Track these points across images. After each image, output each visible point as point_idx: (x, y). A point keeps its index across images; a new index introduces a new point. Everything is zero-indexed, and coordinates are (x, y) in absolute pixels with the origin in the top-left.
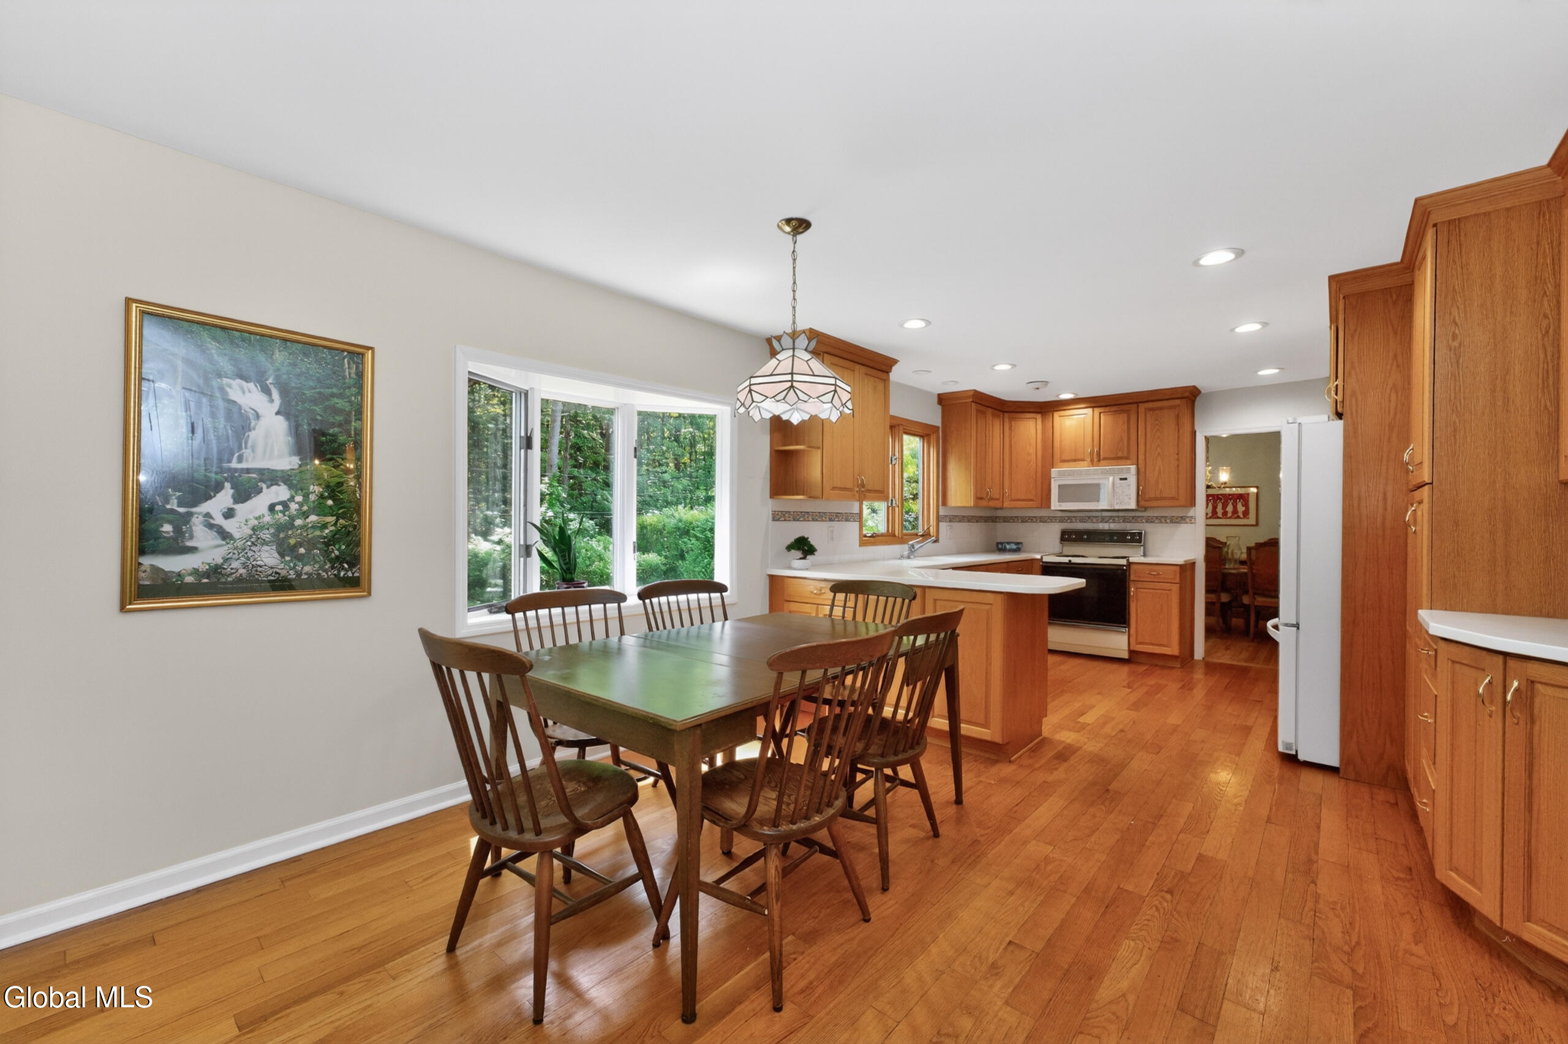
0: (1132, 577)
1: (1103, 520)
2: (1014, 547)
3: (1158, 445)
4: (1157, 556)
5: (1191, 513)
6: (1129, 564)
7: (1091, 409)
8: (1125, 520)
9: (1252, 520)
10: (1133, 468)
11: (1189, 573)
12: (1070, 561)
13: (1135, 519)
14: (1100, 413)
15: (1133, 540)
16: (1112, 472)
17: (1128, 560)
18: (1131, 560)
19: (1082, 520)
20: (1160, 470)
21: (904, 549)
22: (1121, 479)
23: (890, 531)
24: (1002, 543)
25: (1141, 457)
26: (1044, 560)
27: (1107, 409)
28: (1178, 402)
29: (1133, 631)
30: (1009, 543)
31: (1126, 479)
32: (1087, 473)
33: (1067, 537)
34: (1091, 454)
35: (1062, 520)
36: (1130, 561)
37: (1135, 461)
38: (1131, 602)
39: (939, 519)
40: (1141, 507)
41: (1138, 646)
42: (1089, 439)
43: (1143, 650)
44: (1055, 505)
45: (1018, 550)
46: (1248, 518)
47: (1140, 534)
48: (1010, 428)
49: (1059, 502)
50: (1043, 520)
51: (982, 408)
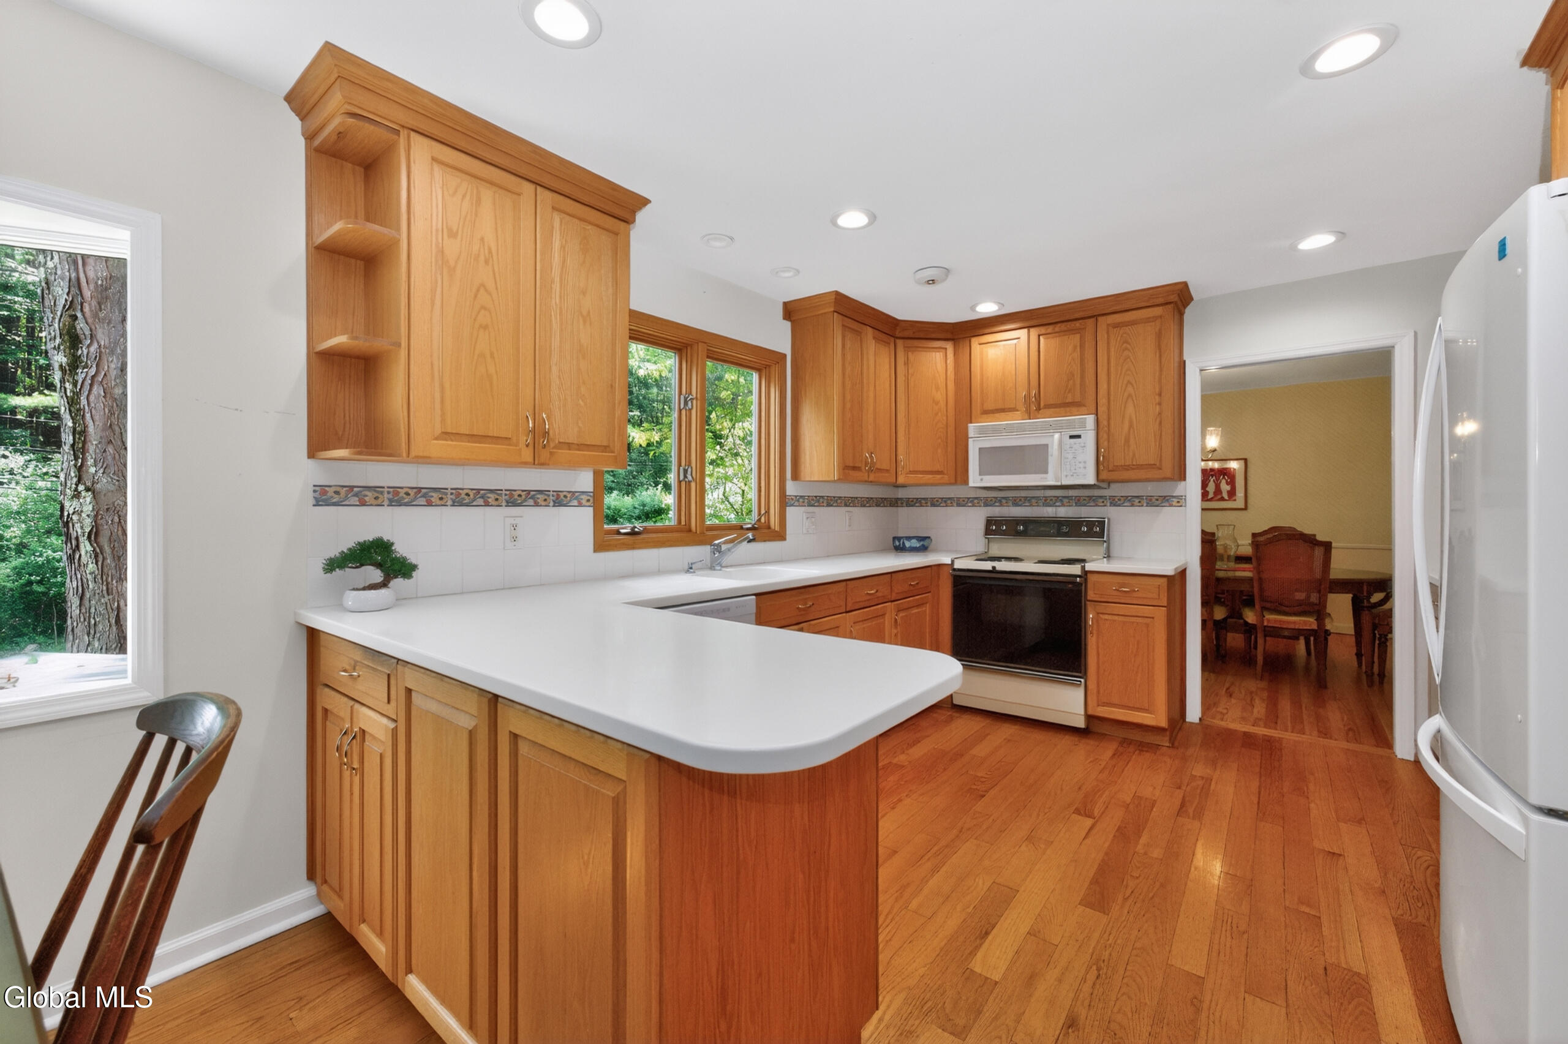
0: (1091, 595)
1: (1047, 502)
2: (914, 543)
3: (1129, 382)
4: (1129, 559)
5: (1180, 489)
6: (1086, 573)
7: (1026, 330)
8: (1079, 502)
9: (1239, 502)
10: (1090, 420)
11: (1177, 587)
12: (994, 568)
13: (1093, 501)
14: (1039, 336)
15: (1090, 534)
16: (1058, 428)
17: (1083, 568)
18: (1089, 567)
19: (1016, 502)
20: (1131, 422)
21: (700, 552)
22: (1072, 437)
23: (683, 523)
24: (899, 539)
25: (1102, 401)
26: (956, 566)
27: (1050, 329)
28: (1157, 311)
29: (1092, 685)
30: (909, 538)
31: (1079, 437)
32: (1021, 429)
33: (994, 528)
34: (1027, 397)
35: (987, 503)
36: (1087, 569)
37: (1094, 410)
38: (1089, 636)
39: (785, 501)
40: (1103, 481)
41: (1100, 709)
42: (1022, 378)
43: (1106, 715)
44: (975, 479)
45: (924, 549)
46: (1235, 500)
47: (1101, 524)
48: (907, 363)
49: (980, 474)
50: (961, 502)
51: (855, 325)
